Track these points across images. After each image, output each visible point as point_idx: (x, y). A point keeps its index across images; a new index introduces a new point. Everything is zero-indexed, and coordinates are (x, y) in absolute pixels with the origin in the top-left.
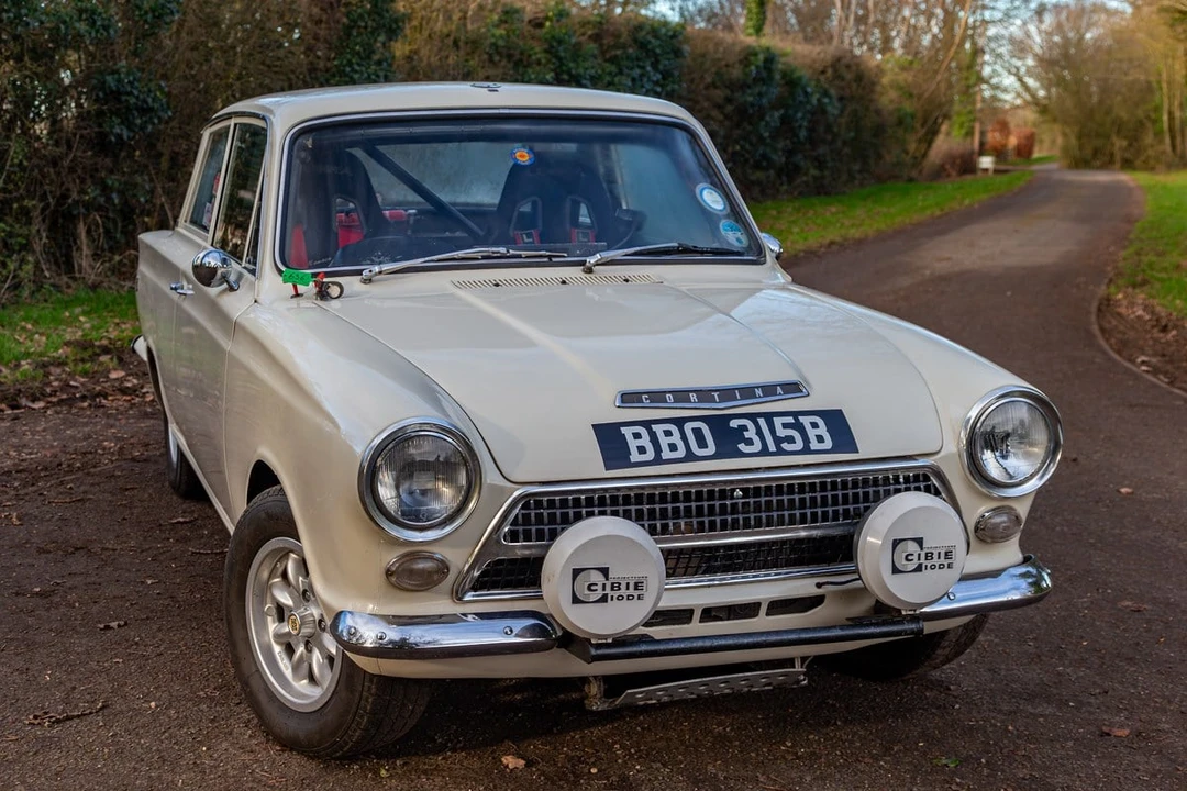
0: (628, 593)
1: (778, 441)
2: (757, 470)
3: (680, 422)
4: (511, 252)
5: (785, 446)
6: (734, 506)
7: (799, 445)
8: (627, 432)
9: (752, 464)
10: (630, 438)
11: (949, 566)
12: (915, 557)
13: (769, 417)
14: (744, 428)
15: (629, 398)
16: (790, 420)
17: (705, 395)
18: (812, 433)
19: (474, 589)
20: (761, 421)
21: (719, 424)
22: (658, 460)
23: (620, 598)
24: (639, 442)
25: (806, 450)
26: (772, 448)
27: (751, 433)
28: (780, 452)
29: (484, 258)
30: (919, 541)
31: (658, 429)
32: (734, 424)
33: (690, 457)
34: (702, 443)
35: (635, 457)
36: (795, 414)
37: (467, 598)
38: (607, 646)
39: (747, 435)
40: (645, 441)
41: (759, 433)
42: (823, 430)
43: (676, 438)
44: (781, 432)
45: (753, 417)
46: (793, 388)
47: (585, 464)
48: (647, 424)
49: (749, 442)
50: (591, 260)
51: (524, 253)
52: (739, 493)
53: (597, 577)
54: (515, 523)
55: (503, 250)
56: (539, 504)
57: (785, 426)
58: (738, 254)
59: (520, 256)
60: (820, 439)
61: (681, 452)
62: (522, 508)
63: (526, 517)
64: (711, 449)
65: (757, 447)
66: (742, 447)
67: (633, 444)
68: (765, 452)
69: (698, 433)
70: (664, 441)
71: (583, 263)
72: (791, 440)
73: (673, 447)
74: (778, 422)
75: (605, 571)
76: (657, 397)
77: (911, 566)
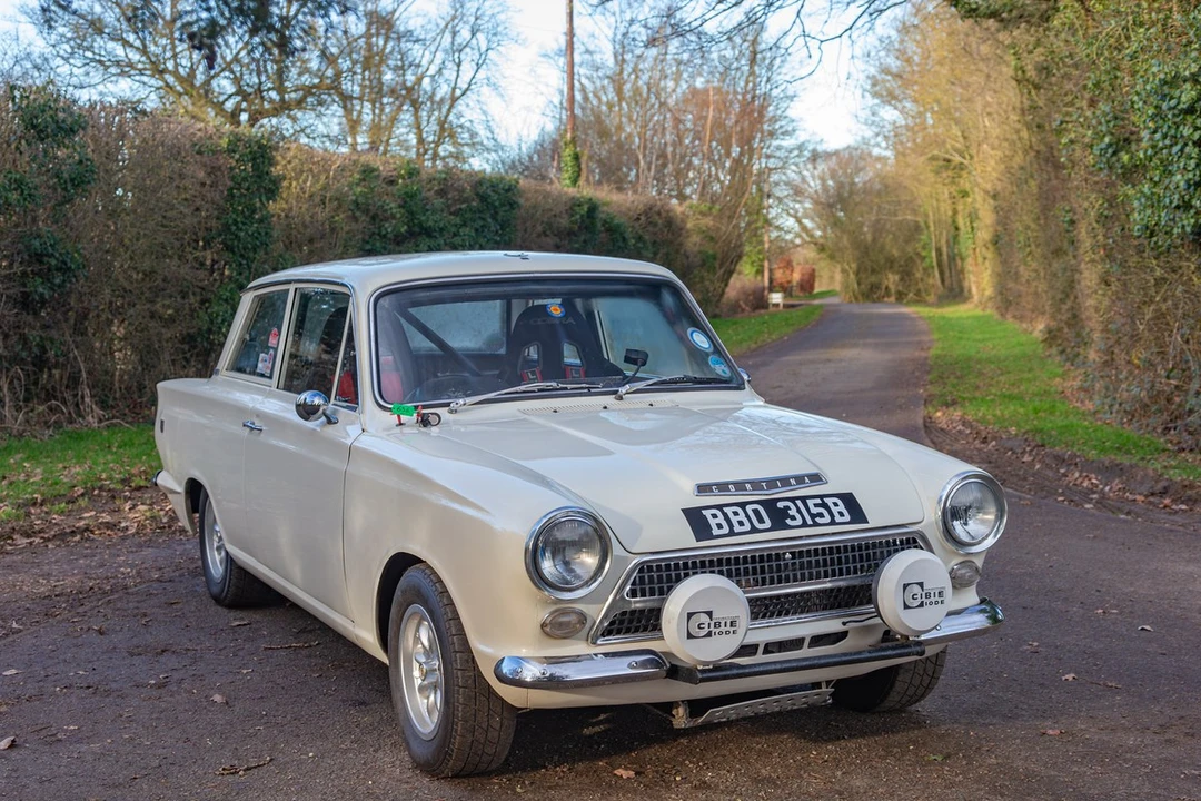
0: (727, 629)
1: (813, 516)
2: (800, 538)
3: (743, 505)
4: (561, 385)
5: (818, 520)
6: (786, 565)
7: (827, 519)
8: (707, 513)
9: (797, 535)
10: (710, 518)
11: (942, 602)
12: (919, 596)
13: (804, 499)
14: (788, 508)
15: (703, 489)
16: (818, 501)
17: (756, 485)
18: (835, 510)
19: (603, 635)
20: (798, 502)
21: (769, 505)
22: (732, 533)
23: (720, 633)
24: (717, 521)
25: (833, 522)
26: (810, 522)
27: (793, 512)
28: (816, 524)
29: (540, 391)
30: (921, 585)
31: (728, 511)
32: (780, 505)
33: (754, 530)
34: (761, 520)
35: (716, 531)
36: (821, 497)
37: (599, 642)
38: (710, 671)
39: (790, 513)
40: (721, 519)
41: (799, 511)
42: (842, 507)
43: (742, 516)
44: (814, 511)
45: (792, 500)
46: (816, 478)
47: (681, 538)
48: (719, 507)
49: (793, 518)
50: (622, 390)
51: (569, 386)
52: (788, 556)
53: (704, 618)
54: (634, 584)
55: (554, 384)
56: (650, 568)
57: (816, 505)
58: (725, 382)
59: (566, 389)
60: (841, 514)
61: (747, 527)
62: (639, 572)
63: (642, 579)
64: (768, 524)
65: (799, 521)
66: (788, 521)
67: (713, 522)
68: (805, 525)
69: (756, 512)
70: (734, 519)
71: (615, 393)
72: (821, 515)
73: (741, 523)
74: (810, 502)
75: (710, 614)
76: (723, 487)
77: (917, 603)
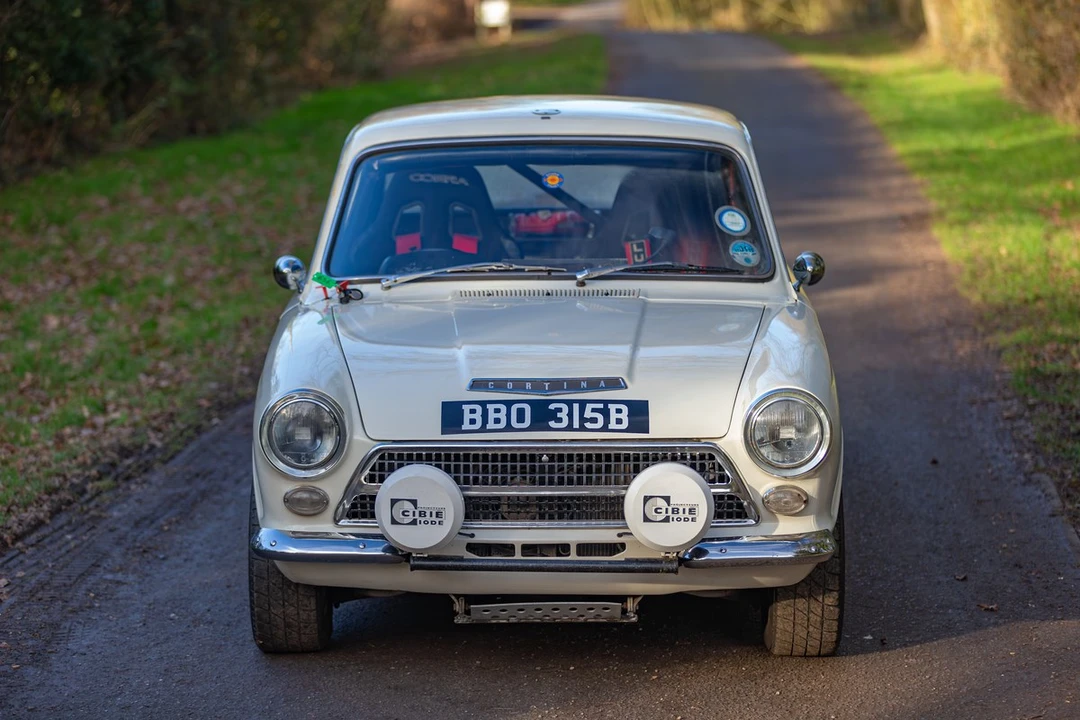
1: (583, 419)
2: (561, 441)
3: (510, 403)
5: (588, 425)
6: (541, 467)
7: (600, 425)
8: (466, 408)
9: (558, 436)
10: (467, 412)
12: (664, 511)
13: (584, 403)
14: (560, 410)
15: (478, 384)
16: (601, 406)
17: (538, 384)
18: (614, 416)
19: (348, 517)
20: (576, 406)
21: (540, 407)
22: (483, 429)
24: (473, 416)
25: (604, 429)
26: (576, 425)
27: (563, 415)
28: (582, 428)
30: (667, 499)
31: (491, 408)
32: (552, 407)
33: (509, 428)
34: (521, 419)
35: (466, 426)
36: (606, 402)
37: (342, 523)
39: (559, 415)
40: (478, 416)
41: (570, 415)
42: (624, 415)
43: (502, 415)
44: (588, 414)
45: (570, 402)
46: (614, 383)
48: (483, 403)
49: (560, 420)
52: (546, 457)
54: (373, 470)
56: (391, 456)
57: (594, 410)
60: (619, 421)
61: (502, 425)
62: (380, 458)
63: (382, 465)
64: (527, 424)
65: (565, 424)
66: (552, 424)
67: (467, 416)
68: (570, 428)
69: (521, 412)
70: (492, 416)
72: (594, 420)
73: (498, 421)
74: (589, 407)
76: (501, 384)
77: (660, 517)
